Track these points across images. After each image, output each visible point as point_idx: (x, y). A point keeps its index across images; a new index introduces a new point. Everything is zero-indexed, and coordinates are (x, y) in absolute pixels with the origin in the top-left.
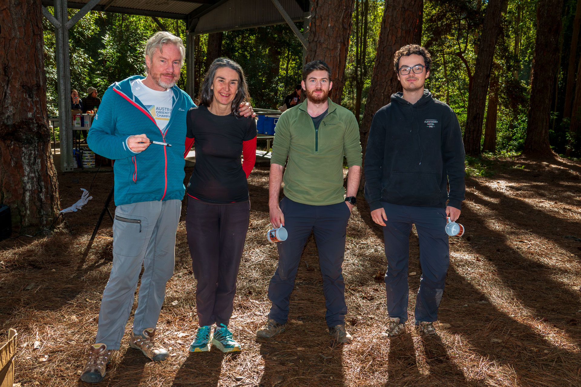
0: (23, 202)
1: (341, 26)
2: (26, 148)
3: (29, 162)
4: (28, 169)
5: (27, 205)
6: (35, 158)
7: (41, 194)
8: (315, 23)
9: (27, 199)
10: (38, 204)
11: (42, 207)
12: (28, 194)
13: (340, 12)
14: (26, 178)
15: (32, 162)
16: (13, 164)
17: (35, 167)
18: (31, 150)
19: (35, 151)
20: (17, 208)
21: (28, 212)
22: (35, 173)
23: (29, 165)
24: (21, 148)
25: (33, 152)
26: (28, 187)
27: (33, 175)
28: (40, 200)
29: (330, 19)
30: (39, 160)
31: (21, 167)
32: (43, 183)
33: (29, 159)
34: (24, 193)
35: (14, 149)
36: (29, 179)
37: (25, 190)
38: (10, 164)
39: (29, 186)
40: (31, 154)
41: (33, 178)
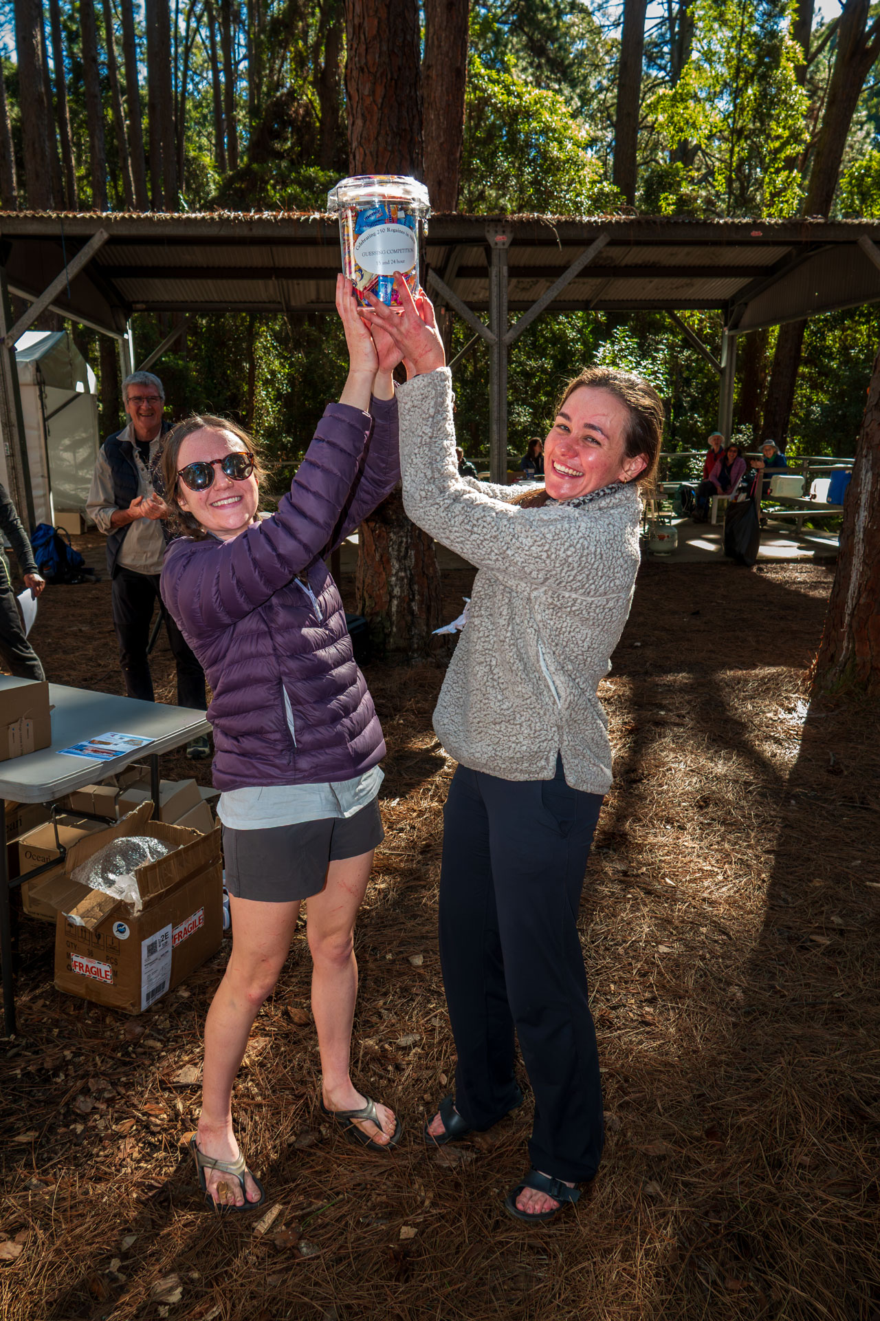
0: (389, 614)
2: (394, 533)
3: (398, 555)
4: (397, 566)
5: (394, 618)
6: (407, 549)
7: (413, 604)
9: (394, 609)
10: (409, 618)
11: (413, 623)
12: (395, 602)
14: (394, 579)
15: (402, 554)
16: (377, 558)
17: (407, 563)
18: (402, 537)
19: (407, 537)
20: (380, 622)
21: (394, 629)
22: (405, 571)
23: (399, 560)
24: (388, 533)
25: (404, 540)
26: (395, 592)
27: (403, 574)
28: (412, 612)
30: (413, 552)
31: (388, 561)
32: (416, 587)
33: (399, 551)
34: (390, 601)
35: (379, 536)
36: (397, 580)
37: (392, 597)
38: (374, 557)
39: (397, 591)
40: (402, 542)
41: (402, 578)
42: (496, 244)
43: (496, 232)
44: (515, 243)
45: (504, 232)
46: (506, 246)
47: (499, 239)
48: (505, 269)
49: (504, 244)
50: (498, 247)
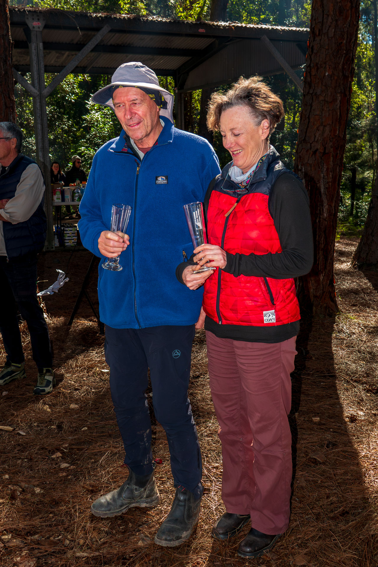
1: (341, 74)
8: (310, 72)
13: (339, 57)
29: (327, 66)
42: (34, 27)
43: (33, 19)
44: (46, 27)
45: (38, 20)
46: (41, 29)
47: (36, 25)
48: (41, 45)
49: (39, 28)
50: (35, 29)
